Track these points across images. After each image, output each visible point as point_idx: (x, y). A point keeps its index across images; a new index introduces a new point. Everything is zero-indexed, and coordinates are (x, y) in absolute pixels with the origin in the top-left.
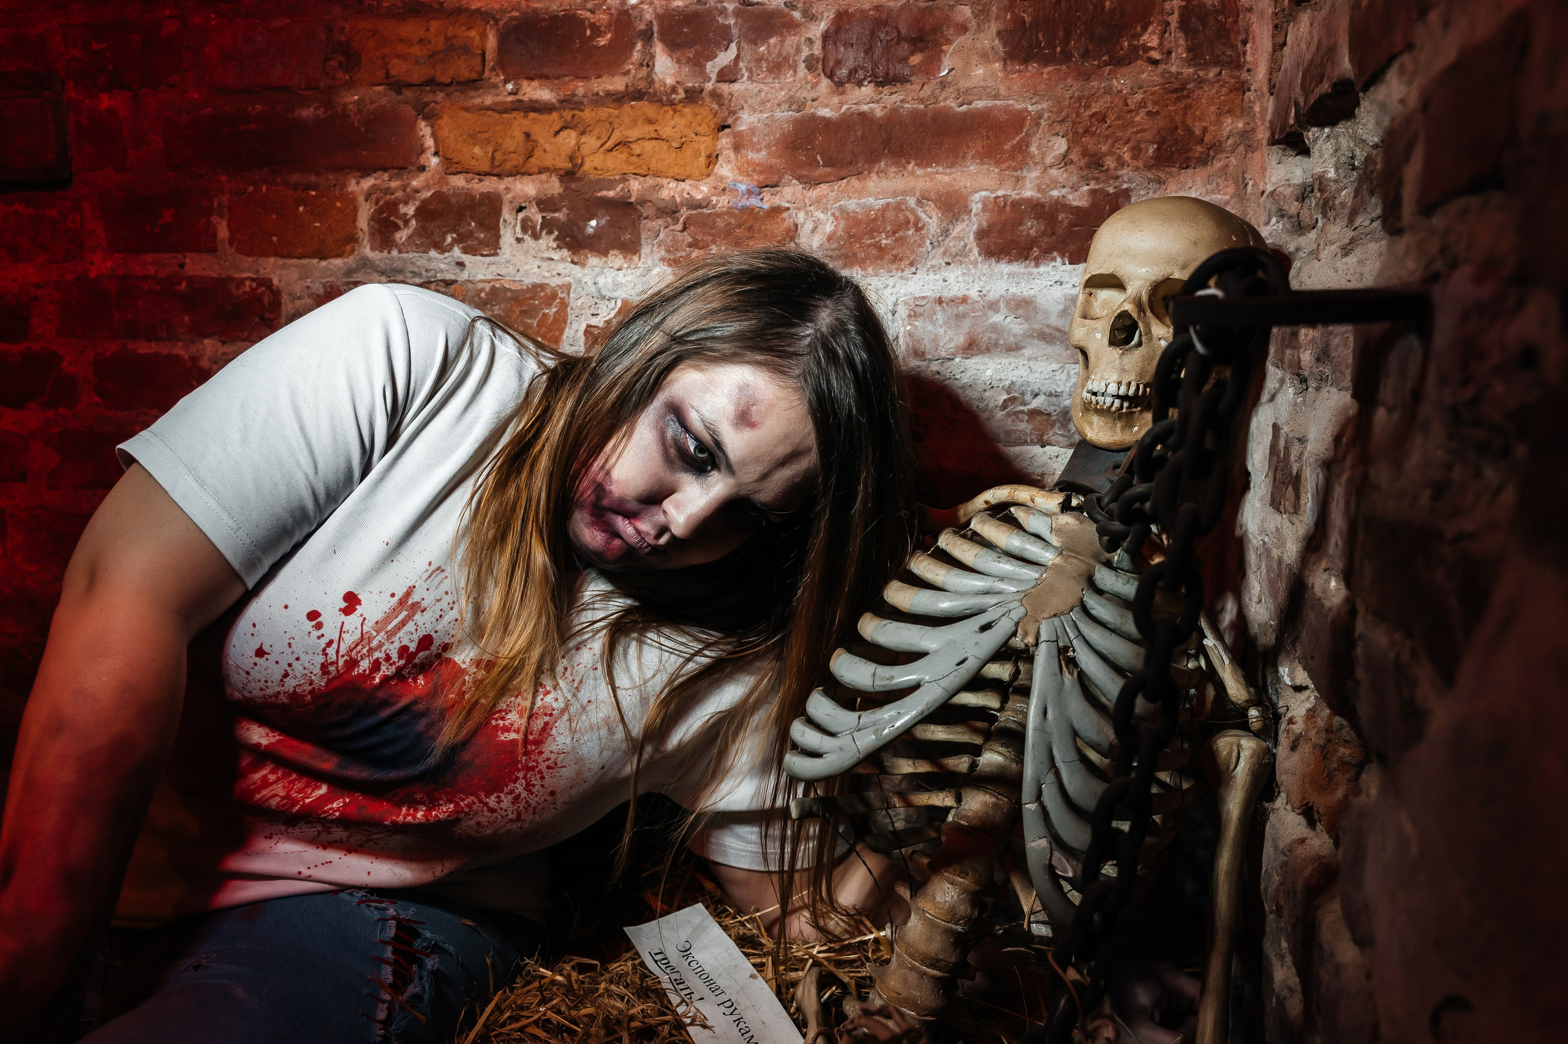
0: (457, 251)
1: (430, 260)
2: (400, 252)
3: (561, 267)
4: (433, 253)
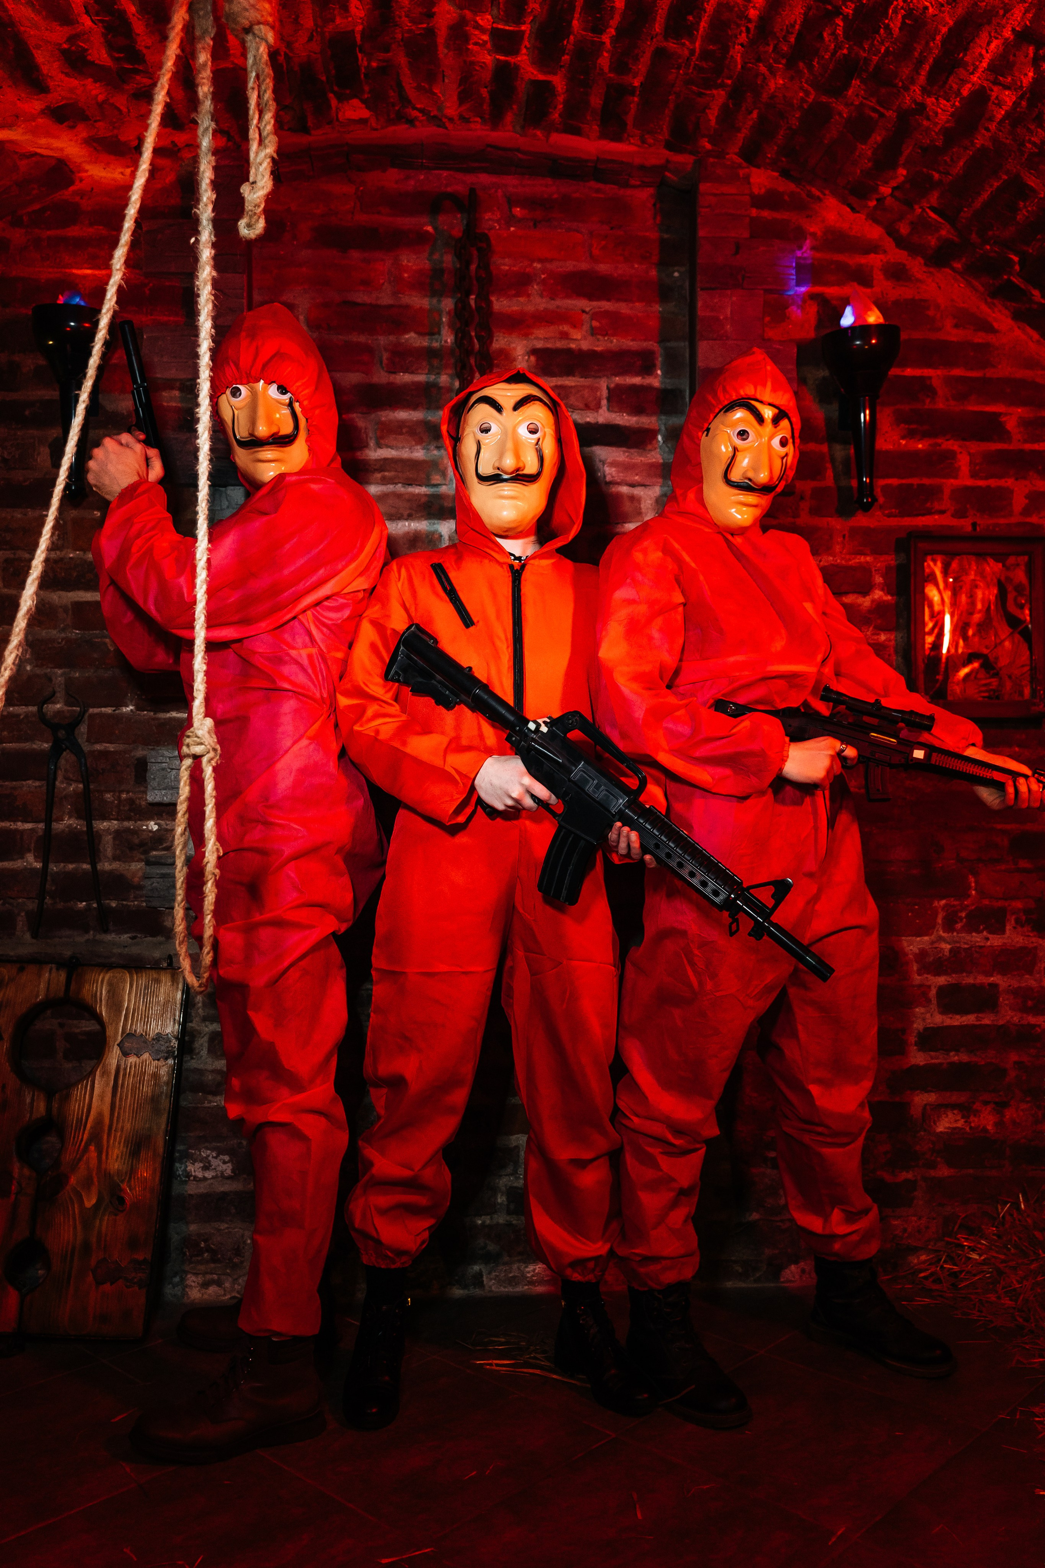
0: (985, 933)
1: (972, 937)
2: (958, 933)
3: (1034, 939)
4: (974, 934)
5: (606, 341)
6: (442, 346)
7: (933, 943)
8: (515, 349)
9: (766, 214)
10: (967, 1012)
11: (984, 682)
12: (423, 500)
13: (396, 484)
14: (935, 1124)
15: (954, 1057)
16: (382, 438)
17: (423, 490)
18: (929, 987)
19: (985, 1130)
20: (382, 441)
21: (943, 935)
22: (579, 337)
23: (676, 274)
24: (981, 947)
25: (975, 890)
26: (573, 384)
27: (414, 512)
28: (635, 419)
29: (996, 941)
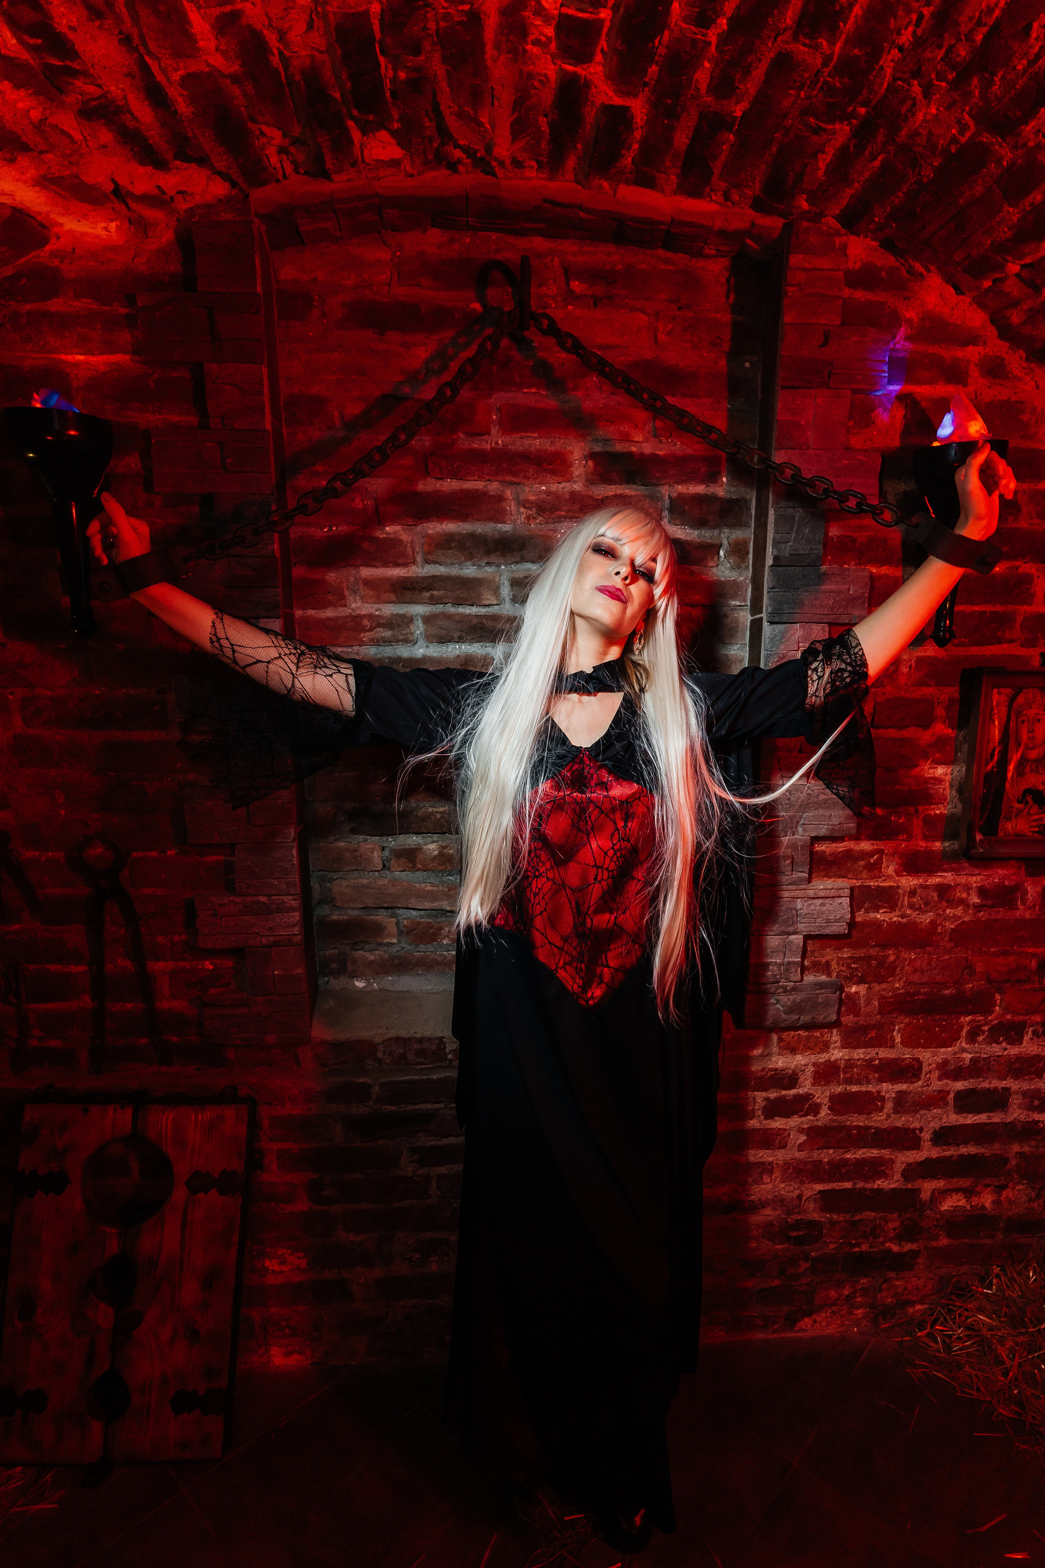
5: (670, 443)
6: (492, 448)
7: (956, 1053)
8: (572, 453)
9: (859, 295)
10: (979, 1112)
11: (1036, 817)
12: (475, 621)
13: (446, 604)
14: (940, 1204)
15: (964, 1150)
16: (429, 553)
17: (474, 610)
18: (948, 1092)
19: (983, 1207)
20: (430, 557)
21: (965, 1046)
22: (641, 439)
23: (747, 365)
24: (998, 1056)
25: (999, 1006)
26: (633, 493)
27: (464, 635)
28: (696, 532)
29: (1014, 1051)
